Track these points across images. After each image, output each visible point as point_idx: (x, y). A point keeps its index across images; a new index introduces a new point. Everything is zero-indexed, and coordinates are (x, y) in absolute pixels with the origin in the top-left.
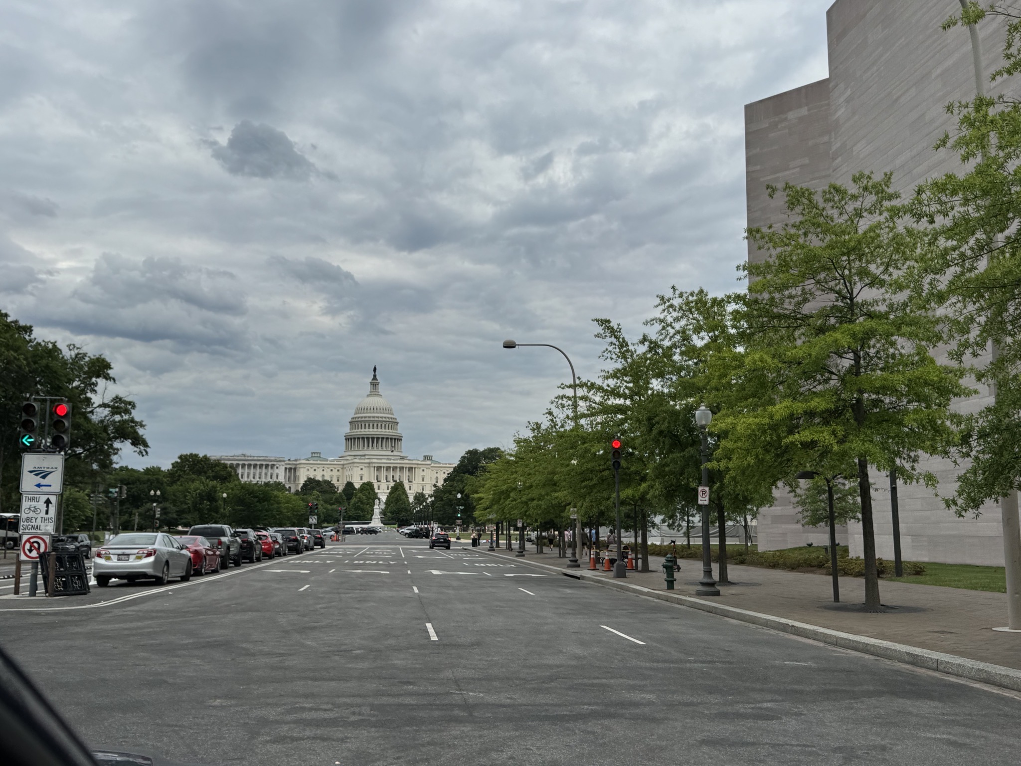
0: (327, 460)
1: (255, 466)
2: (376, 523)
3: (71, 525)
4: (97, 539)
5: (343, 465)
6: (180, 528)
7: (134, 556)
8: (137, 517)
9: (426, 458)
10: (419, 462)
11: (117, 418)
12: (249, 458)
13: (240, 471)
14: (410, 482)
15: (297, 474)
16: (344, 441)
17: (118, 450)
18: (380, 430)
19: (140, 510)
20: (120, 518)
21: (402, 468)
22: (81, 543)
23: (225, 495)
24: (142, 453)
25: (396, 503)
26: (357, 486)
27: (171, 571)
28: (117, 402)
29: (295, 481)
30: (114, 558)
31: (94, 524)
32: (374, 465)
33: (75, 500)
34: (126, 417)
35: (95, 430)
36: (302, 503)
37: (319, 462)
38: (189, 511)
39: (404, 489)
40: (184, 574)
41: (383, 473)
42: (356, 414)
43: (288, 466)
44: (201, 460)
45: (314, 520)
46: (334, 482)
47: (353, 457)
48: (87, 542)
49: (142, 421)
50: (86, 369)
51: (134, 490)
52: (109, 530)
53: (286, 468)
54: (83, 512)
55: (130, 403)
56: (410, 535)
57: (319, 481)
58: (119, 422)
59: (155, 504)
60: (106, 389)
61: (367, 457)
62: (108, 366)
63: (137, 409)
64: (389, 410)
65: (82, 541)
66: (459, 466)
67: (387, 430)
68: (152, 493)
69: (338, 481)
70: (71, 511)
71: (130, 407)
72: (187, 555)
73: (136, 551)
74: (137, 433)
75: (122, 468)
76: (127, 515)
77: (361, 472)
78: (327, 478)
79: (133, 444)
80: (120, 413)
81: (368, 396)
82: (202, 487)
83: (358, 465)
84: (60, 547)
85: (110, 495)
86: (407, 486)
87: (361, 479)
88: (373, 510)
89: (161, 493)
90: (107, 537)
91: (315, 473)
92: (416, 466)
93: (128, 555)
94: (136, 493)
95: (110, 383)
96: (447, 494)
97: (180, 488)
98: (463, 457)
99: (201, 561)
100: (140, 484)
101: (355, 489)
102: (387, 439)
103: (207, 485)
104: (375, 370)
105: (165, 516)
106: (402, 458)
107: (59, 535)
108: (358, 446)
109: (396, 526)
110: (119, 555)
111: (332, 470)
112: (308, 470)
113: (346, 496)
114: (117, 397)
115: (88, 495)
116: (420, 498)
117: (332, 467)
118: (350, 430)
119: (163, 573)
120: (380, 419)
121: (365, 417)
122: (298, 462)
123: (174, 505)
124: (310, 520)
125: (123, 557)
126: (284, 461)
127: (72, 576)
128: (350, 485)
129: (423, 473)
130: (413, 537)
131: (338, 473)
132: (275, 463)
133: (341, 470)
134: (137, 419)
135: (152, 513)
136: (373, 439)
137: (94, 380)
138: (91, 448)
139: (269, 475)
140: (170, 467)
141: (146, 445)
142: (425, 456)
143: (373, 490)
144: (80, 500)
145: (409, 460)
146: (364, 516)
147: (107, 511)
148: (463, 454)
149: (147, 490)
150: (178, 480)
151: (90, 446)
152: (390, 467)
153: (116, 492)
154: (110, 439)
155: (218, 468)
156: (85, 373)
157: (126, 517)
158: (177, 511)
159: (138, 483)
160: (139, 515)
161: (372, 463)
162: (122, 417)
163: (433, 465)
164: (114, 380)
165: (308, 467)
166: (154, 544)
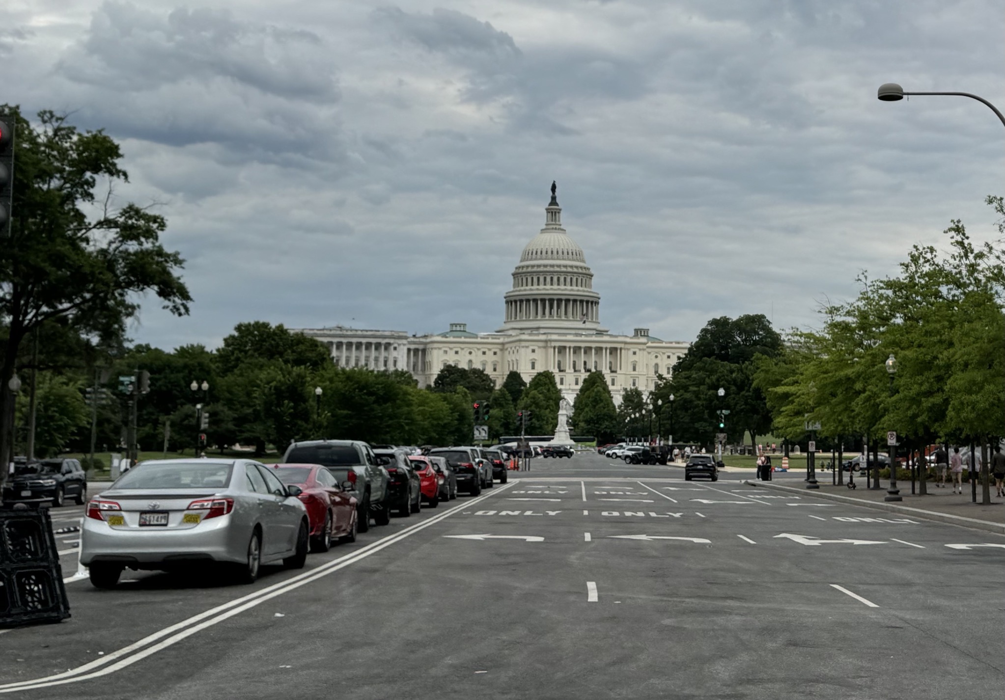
0: (477, 337)
1: (359, 346)
2: (562, 438)
3: (52, 443)
4: (99, 466)
5: (503, 344)
6: (237, 447)
7: (180, 516)
8: (168, 428)
9: (638, 332)
10: (628, 340)
11: (132, 246)
12: (349, 333)
13: (334, 353)
14: (612, 372)
15: (428, 359)
16: (504, 305)
17: (133, 307)
18: (562, 287)
19: (171, 417)
20: (138, 430)
21: (599, 350)
22: (68, 476)
23: (319, 391)
24: (178, 309)
25: (594, 407)
26: (527, 379)
27: (266, 549)
28: (131, 218)
29: (424, 370)
30: (132, 520)
31: (94, 440)
32: (553, 344)
33: (60, 398)
34: (148, 245)
35: (92, 266)
36: (445, 406)
37: (463, 339)
38: (256, 417)
39: (605, 383)
40: (293, 553)
41: (569, 358)
42: (521, 261)
43: (412, 347)
44: (274, 333)
45: (483, 434)
46: (489, 371)
47: (518, 332)
48: (79, 473)
49: (177, 253)
50: (75, 156)
51: (160, 383)
52: (119, 450)
53: (409, 350)
54: (73, 419)
55: (155, 219)
56: (634, 460)
57: (464, 370)
58: (136, 254)
59: (199, 406)
60: (109, 193)
61: (542, 331)
62: (114, 151)
63: (167, 230)
64: (577, 255)
65: (70, 472)
66: (698, 346)
67: (575, 288)
68: (194, 385)
69: (495, 370)
70: (51, 418)
71: (155, 226)
72: (299, 509)
73: (184, 503)
74: (169, 274)
75: (139, 349)
76: (150, 424)
77: (534, 356)
78: (477, 365)
79: (161, 293)
80: (136, 238)
81: (543, 231)
82: (280, 377)
83: (527, 344)
84: (28, 482)
85: (121, 388)
86: (608, 379)
87: (533, 368)
88: (557, 418)
89: (210, 388)
90: (116, 462)
91: (456, 357)
92: (622, 346)
93: (166, 512)
94: (164, 388)
95: (118, 181)
96: (682, 391)
97: (240, 379)
98: (705, 331)
99: (322, 519)
100: (172, 372)
101: (524, 384)
102: (575, 301)
103: (290, 373)
104: (554, 188)
105: (215, 427)
106: (600, 333)
107: (28, 459)
108: (528, 313)
109: (594, 443)
110: (143, 512)
111: (484, 353)
112: (446, 352)
113: (511, 392)
114: (131, 207)
115: (83, 392)
116: (632, 398)
117: (484, 348)
118: (514, 286)
119: (249, 554)
120: (564, 269)
121: (539, 266)
122: (429, 340)
123: (230, 409)
124: (476, 433)
125: (153, 519)
126: (406, 338)
127: (19, 576)
128: (514, 377)
129: (633, 358)
130: (638, 462)
131: (495, 358)
132: (392, 341)
133: (499, 353)
134: (168, 249)
135: (193, 422)
136: (551, 301)
137: (88, 175)
138: (85, 301)
139: (382, 360)
140: (221, 344)
141: (184, 295)
142: (636, 330)
143: (553, 384)
144: (68, 399)
145: (611, 336)
146: (541, 427)
147: (117, 418)
148: (704, 325)
149: (182, 383)
150: (236, 366)
151: (83, 297)
152: (580, 348)
153: (131, 383)
154: (118, 285)
155: (302, 347)
156: (72, 163)
157: (147, 429)
158: (234, 419)
159: (167, 371)
160: (172, 425)
161: (551, 341)
162: (141, 244)
163: (650, 344)
164: (125, 174)
165: (445, 347)
166: (226, 485)
